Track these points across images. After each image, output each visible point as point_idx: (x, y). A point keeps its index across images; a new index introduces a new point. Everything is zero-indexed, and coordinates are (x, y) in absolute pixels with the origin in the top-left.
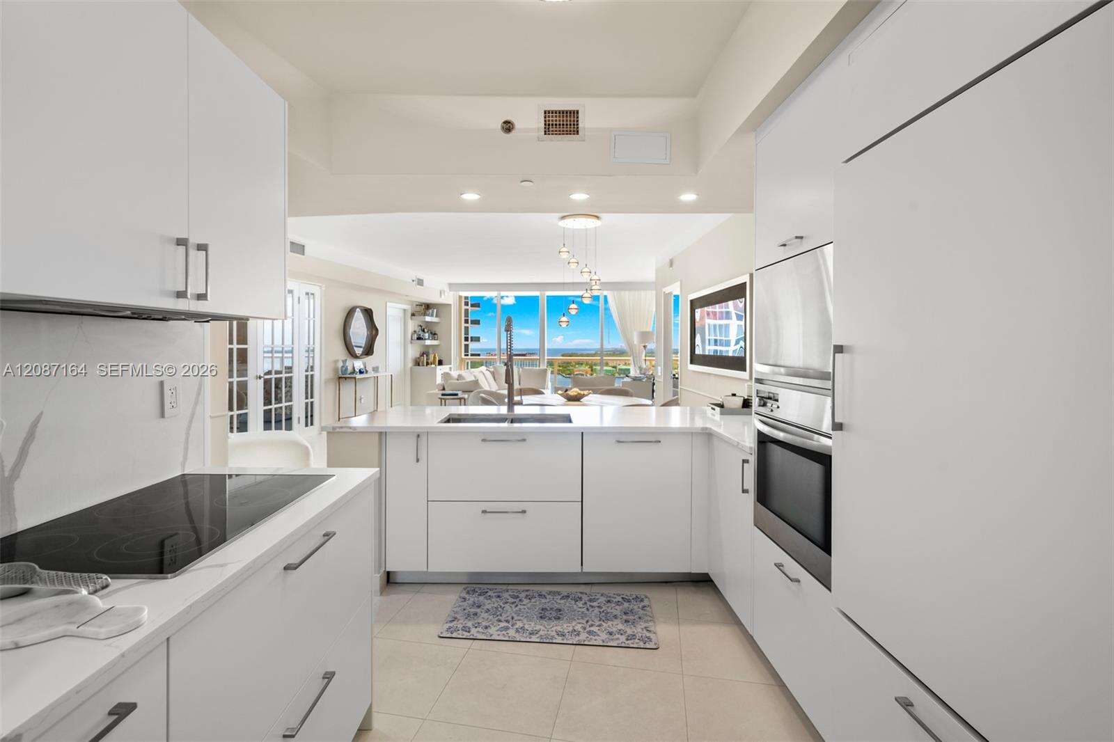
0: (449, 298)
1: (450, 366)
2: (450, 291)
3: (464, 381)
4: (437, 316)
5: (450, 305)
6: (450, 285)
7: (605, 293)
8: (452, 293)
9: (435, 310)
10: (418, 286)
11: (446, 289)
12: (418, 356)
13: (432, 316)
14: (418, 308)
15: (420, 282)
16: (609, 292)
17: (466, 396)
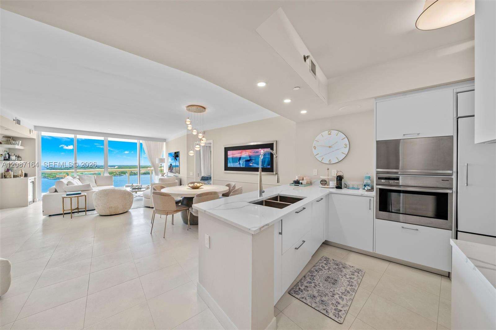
0: (34, 135)
1: (35, 177)
2: (35, 131)
3: (73, 185)
4: (21, 146)
5: (35, 139)
6: (35, 126)
7: (141, 141)
8: (36, 132)
9: (20, 142)
10: (17, 124)
11: (33, 128)
12: (3, 171)
13: (18, 145)
14: (4, 139)
15: (18, 122)
16: (144, 141)
17: (86, 194)
